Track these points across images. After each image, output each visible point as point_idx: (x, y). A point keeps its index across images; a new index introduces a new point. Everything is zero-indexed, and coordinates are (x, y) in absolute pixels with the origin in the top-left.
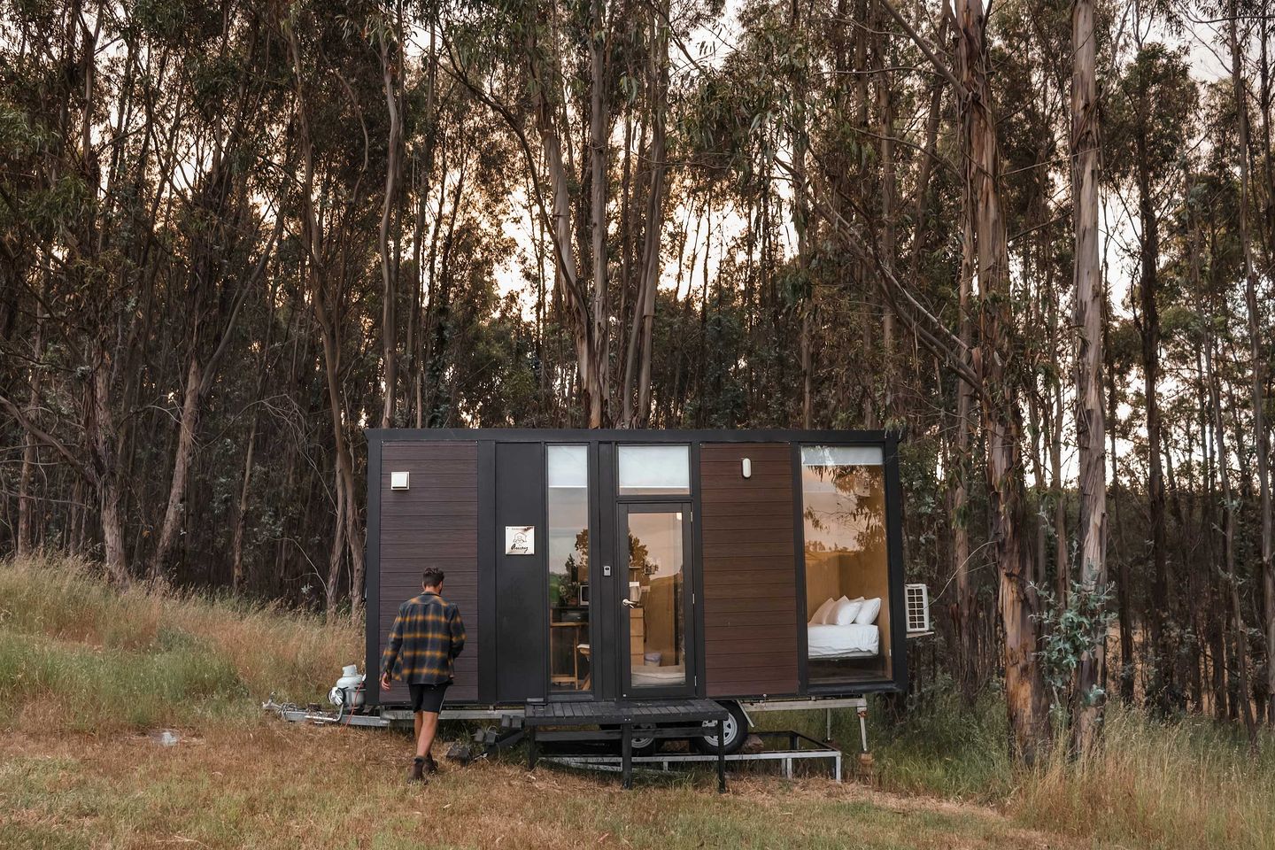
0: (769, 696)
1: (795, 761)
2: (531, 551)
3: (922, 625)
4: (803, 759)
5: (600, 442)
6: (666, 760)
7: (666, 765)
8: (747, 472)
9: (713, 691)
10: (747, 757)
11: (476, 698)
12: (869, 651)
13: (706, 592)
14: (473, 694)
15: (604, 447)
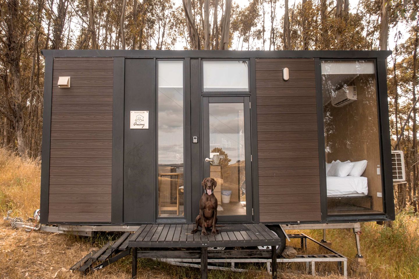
0: (302, 222)
1: (317, 264)
2: (147, 127)
3: (401, 177)
4: (321, 262)
5: (191, 58)
6: (233, 261)
7: (233, 264)
8: (286, 76)
9: (264, 218)
10: (285, 260)
11: (110, 220)
12: (363, 193)
13: (259, 154)
14: (108, 218)
15: (193, 61)
